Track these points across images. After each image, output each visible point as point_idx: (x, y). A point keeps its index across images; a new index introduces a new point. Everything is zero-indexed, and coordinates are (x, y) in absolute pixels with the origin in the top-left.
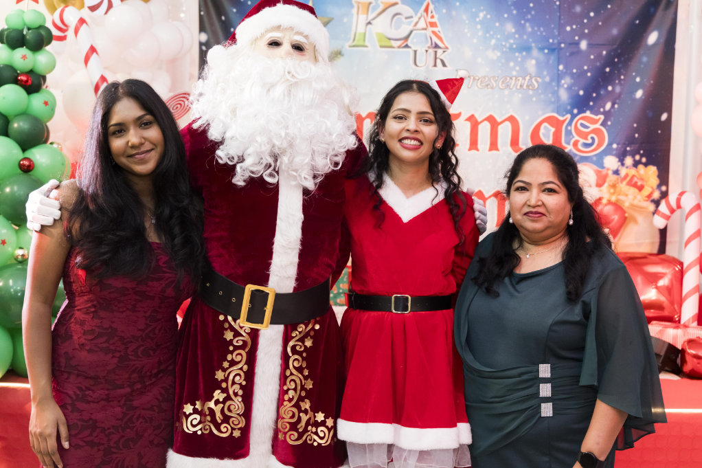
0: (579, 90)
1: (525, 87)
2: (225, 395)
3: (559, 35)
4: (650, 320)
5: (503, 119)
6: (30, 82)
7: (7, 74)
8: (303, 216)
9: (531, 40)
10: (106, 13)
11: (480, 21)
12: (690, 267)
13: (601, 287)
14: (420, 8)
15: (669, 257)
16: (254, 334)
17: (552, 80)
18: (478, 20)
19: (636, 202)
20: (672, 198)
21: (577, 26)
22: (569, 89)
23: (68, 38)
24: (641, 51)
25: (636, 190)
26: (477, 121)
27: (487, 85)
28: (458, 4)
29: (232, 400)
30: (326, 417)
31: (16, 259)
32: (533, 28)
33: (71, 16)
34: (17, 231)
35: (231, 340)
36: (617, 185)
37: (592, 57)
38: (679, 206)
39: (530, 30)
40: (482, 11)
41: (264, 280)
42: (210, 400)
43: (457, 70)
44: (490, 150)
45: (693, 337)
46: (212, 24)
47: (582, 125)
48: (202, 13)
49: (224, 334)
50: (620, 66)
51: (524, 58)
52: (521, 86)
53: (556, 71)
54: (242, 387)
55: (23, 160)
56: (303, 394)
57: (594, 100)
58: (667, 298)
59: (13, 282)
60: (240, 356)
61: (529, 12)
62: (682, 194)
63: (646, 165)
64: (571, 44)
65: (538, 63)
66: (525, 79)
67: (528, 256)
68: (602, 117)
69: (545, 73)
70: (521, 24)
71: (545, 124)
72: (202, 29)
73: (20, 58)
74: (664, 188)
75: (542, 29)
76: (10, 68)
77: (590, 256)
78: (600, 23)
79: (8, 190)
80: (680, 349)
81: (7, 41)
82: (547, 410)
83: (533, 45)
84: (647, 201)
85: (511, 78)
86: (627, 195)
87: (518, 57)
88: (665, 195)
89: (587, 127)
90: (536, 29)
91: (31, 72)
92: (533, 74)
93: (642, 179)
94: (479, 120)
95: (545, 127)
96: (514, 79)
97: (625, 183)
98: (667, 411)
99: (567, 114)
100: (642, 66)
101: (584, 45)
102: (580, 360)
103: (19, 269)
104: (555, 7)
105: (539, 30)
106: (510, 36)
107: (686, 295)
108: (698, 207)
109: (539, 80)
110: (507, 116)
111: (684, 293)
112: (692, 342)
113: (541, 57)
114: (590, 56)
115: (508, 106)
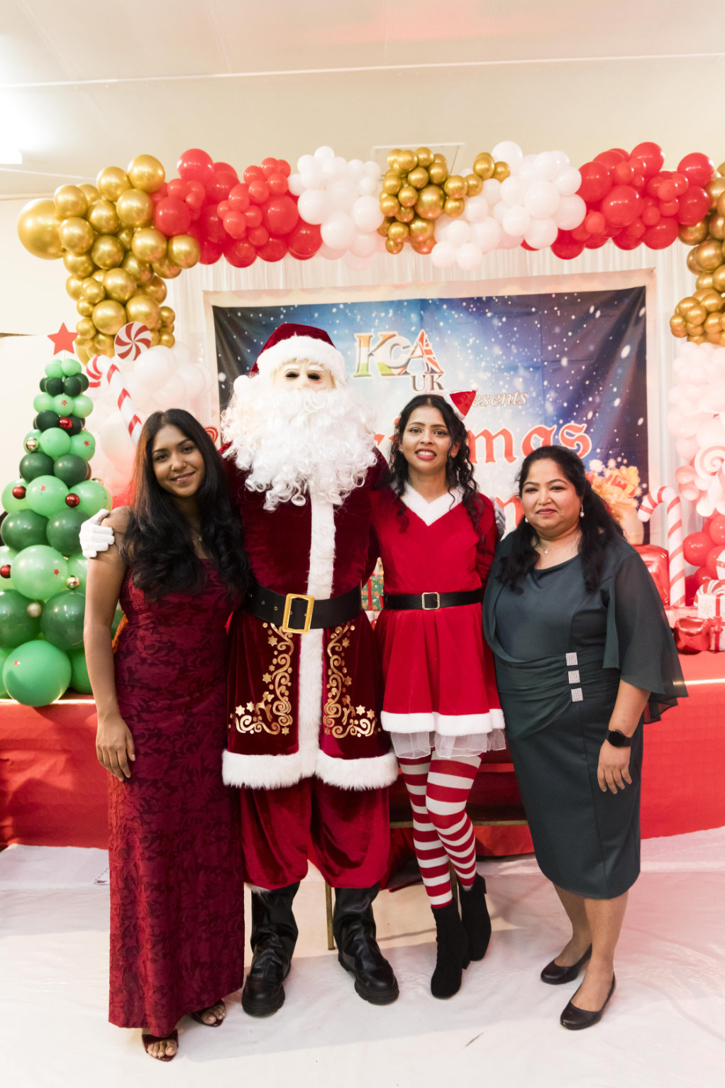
0: (563, 403)
1: (514, 403)
2: (273, 696)
3: (542, 353)
5: (496, 433)
6: (70, 424)
7: (49, 419)
8: (334, 527)
9: (517, 361)
10: (135, 359)
11: (471, 346)
12: (675, 554)
13: (617, 576)
14: (415, 338)
15: (653, 546)
16: (296, 639)
17: (538, 395)
18: (468, 345)
19: (620, 500)
20: (654, 493)
21: (557, 345)
22: (554, 402)
23: (101, 384)
24: (616, 364)
25: (620, 489)
28: (449, 332)
29: (279, 700)
30: (366, 710)
31: (69, 586)
32: (518, 350)
33: (104, 363)
34: (67, 561)
35: (275, 646)
36: (603, 486)
37: (573, 372)
38: (660, 501)
39: (515, 351)
40: (472, 337)
41: (303, 589)
42: (260, 702)
44: (487, 461)
45: (683, 617)
46: (229, 365)
47: (568, 434)
48: (220, 354)
49: (268, 641)
50: (598, 378)
51: (512, 377)
52: (510, 402)
53: (541, 387)
54: (288, 688)
55: (69, 496)
56: (344, 690)
57: (577, 410)
60: (285, 660)
61: (514, 333)
62: (662, 489)
63: (627, 466)
64: (553, 362)
65: (525, 380)
66: (514, 396)
67: (546, 552)
68: (585, 426)
69: (532, 389)
70: (507, 346)
71: (535, 435)
72: (220, 369)
73: (60, 404)
74: (644, 486)
75: (526, 350)
76: (52, 413)
77: (604, 547)
78: (578, 342)
79: (57, 524)
81: (48, 389)
82: (577, 695)
83: (519, 364)
84: (630, 497)
85: (501, 396)
86: (612, 494)
87: (506, 376)
88: (646, 492)
89: (572, 435)
90: (521, 350)
91: (71, 416)
92: (521, 391)
93: (625, 479)
94: (476, 435)
95: (535, 438)
96: (504, 396)
97: (609, 483)
98: (687, 683)
99: (554, 424)
100: (618, 377)
101: (564, 362)
102: (603, 645)
103: (71, 595)
104: (537, 329)
105: (524, 351)
106: (498, 358)
107: (673, 579)
108: (677, 500)
109: (527, 396)
110: (500, 430)
111: (671, 578)
112: (683, 622)
113: (527, 375)
114: (571, 371)
115: (501, 421)
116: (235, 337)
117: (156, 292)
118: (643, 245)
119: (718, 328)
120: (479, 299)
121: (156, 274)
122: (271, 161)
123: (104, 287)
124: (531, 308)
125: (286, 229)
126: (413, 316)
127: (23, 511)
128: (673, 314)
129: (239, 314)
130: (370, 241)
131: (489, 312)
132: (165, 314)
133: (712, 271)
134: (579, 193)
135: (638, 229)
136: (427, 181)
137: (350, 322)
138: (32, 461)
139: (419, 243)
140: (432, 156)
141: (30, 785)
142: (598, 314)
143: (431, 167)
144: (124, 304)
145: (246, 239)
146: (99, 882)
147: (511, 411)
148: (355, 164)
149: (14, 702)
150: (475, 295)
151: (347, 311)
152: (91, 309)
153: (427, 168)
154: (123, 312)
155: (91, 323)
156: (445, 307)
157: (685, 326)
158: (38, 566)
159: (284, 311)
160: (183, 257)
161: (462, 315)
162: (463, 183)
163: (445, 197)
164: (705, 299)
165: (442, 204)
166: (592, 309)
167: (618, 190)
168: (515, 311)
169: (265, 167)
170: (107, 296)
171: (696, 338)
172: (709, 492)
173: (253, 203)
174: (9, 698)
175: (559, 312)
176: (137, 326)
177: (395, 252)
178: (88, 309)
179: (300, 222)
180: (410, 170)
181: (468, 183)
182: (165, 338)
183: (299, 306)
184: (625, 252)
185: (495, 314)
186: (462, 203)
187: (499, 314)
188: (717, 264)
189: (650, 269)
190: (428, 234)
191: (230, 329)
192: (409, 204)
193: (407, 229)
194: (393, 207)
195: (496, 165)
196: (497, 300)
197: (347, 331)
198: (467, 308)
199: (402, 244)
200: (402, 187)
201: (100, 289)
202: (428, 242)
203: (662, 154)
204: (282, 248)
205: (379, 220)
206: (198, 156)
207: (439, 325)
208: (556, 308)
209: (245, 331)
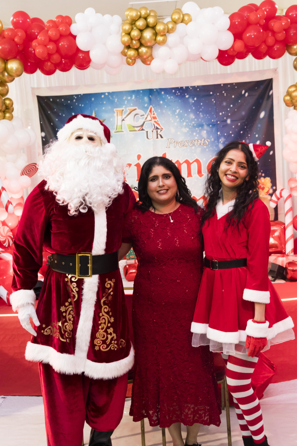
1: (202, 145)
3: (216, 117)
4: (270, 254)
5: (193, 161)
11: (177, 114)
12: (288, 226)
14: (147, 110)
15: (279, 221)
17: (215, 140)
18: (176, 113)
20: (278, 193)
21: (225, 112)
22: (223, 143)
26: (180, 163)
27: (184, 145)
28: (166, 107)
32: (203, 115)
37: (233, 127)
38: (281, 197)
39: (202, 116)
40: (178, 109)
43: (168, 139)
44: (188, 177)
45: (291, 261)
46: (47, 128)
48: (41, 123)
50: (248, 130)
51: (200, 131)
52: (200, 144)
53: (216, 135)
58: (278, 242)
61: (201, 106)
62: (282, 190)
63: (264, 177)
64: (222, 121)
65: (208, 132)
66: (201, 140)
69: (211, 137)
70: (197, 114)
72: (42, 130)
74: (274, 188)
75: (208, 115)
78: (236, 110)
80: (285, 267)
83: (204, 123)
84: (267, 194)
85: (195, 141)
87: (197, 130)
88: (275, 191)
90: (205, 115)
92: (206, 138)
93: (263, 184)
94: (181, 163)
96: (196, 141)
100: (258, 129)
101: (229, 121)
104: (213, 104)
105: (206, 116)
106: (193, 120)
107: (287, 240)
108: (290, 196)
109: (209, 140)
110: (195, 159)
111: (287, 238)
112: (291, 263)
113: (209, 129)
114: (232, 126)
115: (195, 155)
116: (49, 112)
117: (2, 90)
118: (267, 57)
120: (182, 88)
122: (60, 17)
124: (210, 92)
125: (70, 54)
126: (145, 98)
128: (286, 94)
129: (51, 100)
130: (117, 59)
131: (187, 95)
132: (7, 102)
134: (230, 29)
135: (263, 48)
136: (146, 25)
137: (112, 103)
139: (145, 59)
140: (148, 12)
142: (247, 94)
143: (148, 18)
145: (49, 60)
148: (107, 17)
150: (179, 86)
151: (110, 96)
153: (146, 19)
156: (163, 93)
157: (292, 101)
159: (76, 98)
160: (14, 71)
161: (172, 97)
162: (165, 26)
163: (156, 34)
165: (154, 38)
166: (243, 92)
167: (251, 27)
168: (201, 94)
169: (57, 20)
173: (51, 40)
175: (225, 94)
177: (131, 64)
179: (78, 50)
180: (136, 19)
181: (168, 26)
182: (8, 115)
183: (83, 94)
184: (261, 60)
185: (190, 96)
186: (165, 37)
189: (274, 69)
190: (148, 54)
191: (46, 107)
192: (136, 39)
193: (137, 52)
194: (128, 41)
195: (184, 15)
196: (191, 88)
197: (110, 108)
198: (175, 93)
199: (135, 60)
200: (132, 29)
202: (150, 58)
203: (276, 6)
204: (69, 64)
205: (121, 47)
206: (21, 14)
207: (160, 103)
208: (223, 92)
209: (55, 109)
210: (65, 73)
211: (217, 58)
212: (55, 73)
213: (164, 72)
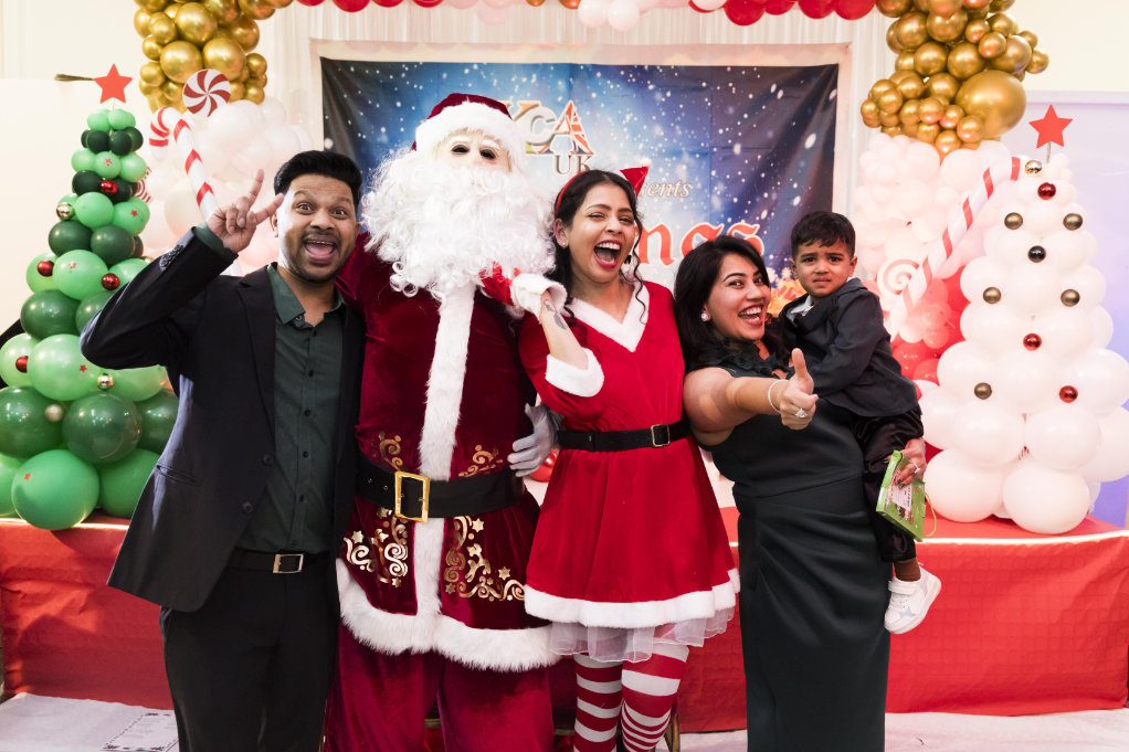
0: (732, 198)
1: (675, 195)
2: (386, 536)
3: (711, 138)
5: (653, 234)
6: (115, 188)
7: (90, 181)
9: (681, 144)
10: (210, 115)
14: (562, 110)
17: (704, 187)
18: (624, 123)
21: (730, 128)
22: (723, 195)
23: (170, 143)
24: (798, 155)
28: (603, 105)
29: (394, 541)
31: (99, 386)
32: (683, 130)
33: (171, 117)
37: (746, 162)
39: (680, 133)
40: (629, 113)
46: (337, 130)
48: (327, 116)
50: (776, 171)
51: (674, 164)
52: (670, 193)
53: (708, 177)
55: (106, 276)
57: (749, 207)
59: (96, 412)
61: (679, 111)
64: (724, 148)
65: (690, 169)
66: (675, 186)
68: (758, 226)
69: (697, 179)
70: (670, 126)
71: (698, 234)
72: (327, 134)
73: (105, 163)
75: (693, 132)
76: (93, 174)
83: (684, 149)
85: (660, 186)
87: (667, 163)
90: (686, 132)
91: (118, 178)
92: (684, 181)
96: (663, 186)
97: (782, 296)
99: (721, 223)
100: (799, 171)
101: (737, 149)
104: (707, 108)
106: (659, 139)
109: (691, 187)
110: (658, 225)
113: (692, 161)
114: (743, 161)
115: (658, 215)
116: (345, 96)
117: (245, 35)
118: (834, 15)
119: (914, 119)
120: (641, 68)
121: (242, 13)
123: (176, 25)
124: (701, 82)
126: (560, 83)
127: (49, 292)
128: (866, 98)
129: (352, 69)
131: (651, 83)
132: (254, 62)
133: (915, 50)
138: (64, 232)
141: (44, 624)
142: (780, 94)
144: (200, 47)
146: (109, 747)
147: (670, 204)
149: (22, 522)
150: (635, 62)
151: (482, 73)
152: (160, 51)
154: (198, 57)
155: (158, 68)
156: (599, 75)
157: (879, 114)
158: (61, 360)
159: (405, 69)
161: (618, 86)
164: (903, 82)
166: (773, 88)
168: (682, 85)
170: (179, 36)
171: (891, 129)
172: (891, 314)
174: (17, 517)
175: (734, 89)
176: (211, 75)
178: (156, 51)
182: (252, 91)
183: (425, 64)
184: (817, 21)
185: (658, 87)
187: (663, 88)
188: (919, 42)
189: (843, 44)
191: (340, 86)
196: (661, 71)
198: (625, 78)
201: (170, 28)
207: (590, 97)
208: (731, 85)
209: (357, 90)
210: (387, 9)
211: (724, 6)
212: (366, 9)
213: (606, 25)
